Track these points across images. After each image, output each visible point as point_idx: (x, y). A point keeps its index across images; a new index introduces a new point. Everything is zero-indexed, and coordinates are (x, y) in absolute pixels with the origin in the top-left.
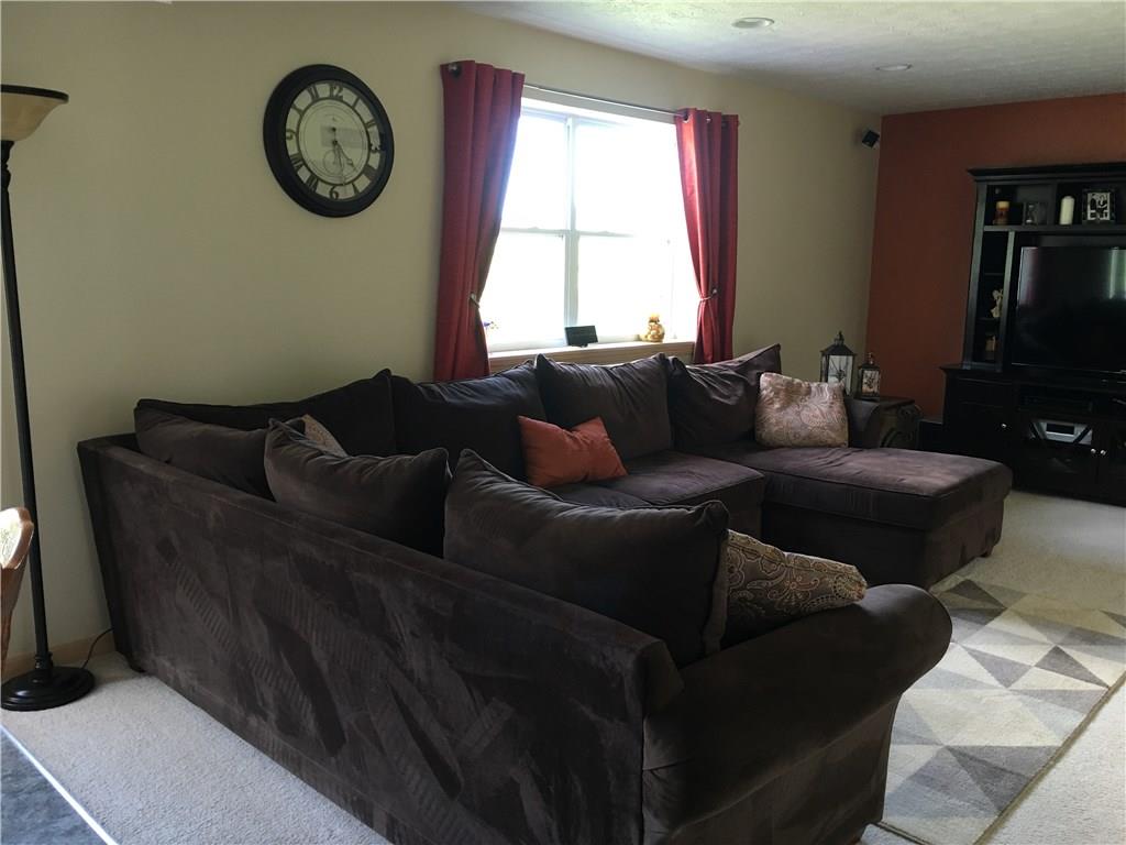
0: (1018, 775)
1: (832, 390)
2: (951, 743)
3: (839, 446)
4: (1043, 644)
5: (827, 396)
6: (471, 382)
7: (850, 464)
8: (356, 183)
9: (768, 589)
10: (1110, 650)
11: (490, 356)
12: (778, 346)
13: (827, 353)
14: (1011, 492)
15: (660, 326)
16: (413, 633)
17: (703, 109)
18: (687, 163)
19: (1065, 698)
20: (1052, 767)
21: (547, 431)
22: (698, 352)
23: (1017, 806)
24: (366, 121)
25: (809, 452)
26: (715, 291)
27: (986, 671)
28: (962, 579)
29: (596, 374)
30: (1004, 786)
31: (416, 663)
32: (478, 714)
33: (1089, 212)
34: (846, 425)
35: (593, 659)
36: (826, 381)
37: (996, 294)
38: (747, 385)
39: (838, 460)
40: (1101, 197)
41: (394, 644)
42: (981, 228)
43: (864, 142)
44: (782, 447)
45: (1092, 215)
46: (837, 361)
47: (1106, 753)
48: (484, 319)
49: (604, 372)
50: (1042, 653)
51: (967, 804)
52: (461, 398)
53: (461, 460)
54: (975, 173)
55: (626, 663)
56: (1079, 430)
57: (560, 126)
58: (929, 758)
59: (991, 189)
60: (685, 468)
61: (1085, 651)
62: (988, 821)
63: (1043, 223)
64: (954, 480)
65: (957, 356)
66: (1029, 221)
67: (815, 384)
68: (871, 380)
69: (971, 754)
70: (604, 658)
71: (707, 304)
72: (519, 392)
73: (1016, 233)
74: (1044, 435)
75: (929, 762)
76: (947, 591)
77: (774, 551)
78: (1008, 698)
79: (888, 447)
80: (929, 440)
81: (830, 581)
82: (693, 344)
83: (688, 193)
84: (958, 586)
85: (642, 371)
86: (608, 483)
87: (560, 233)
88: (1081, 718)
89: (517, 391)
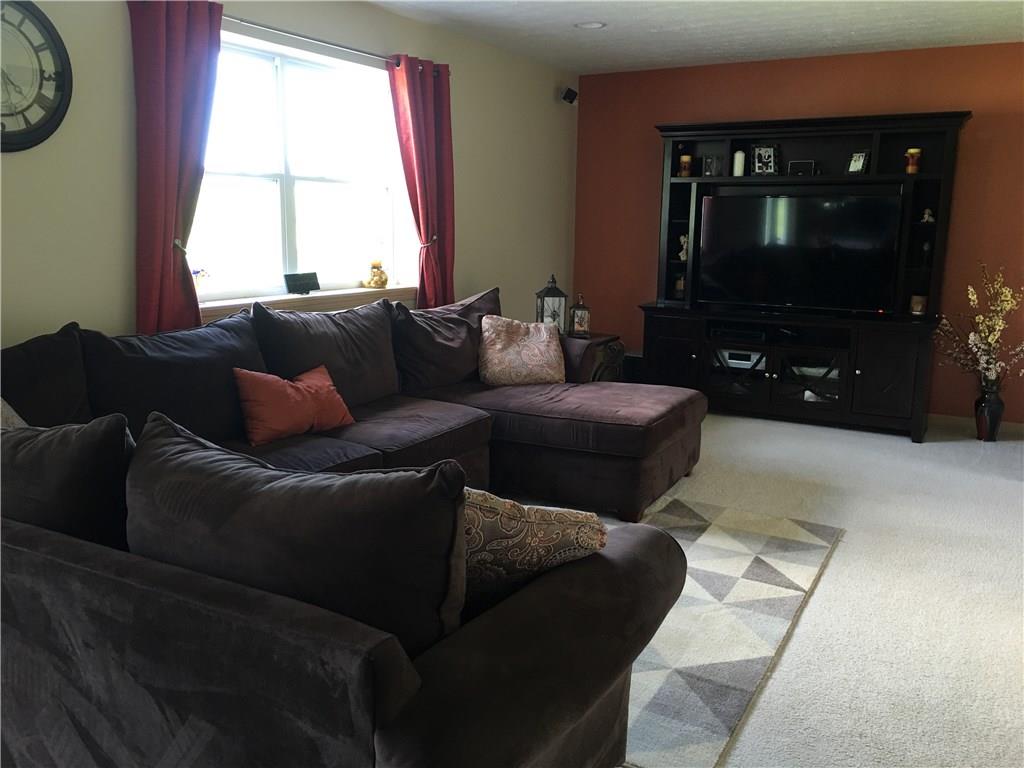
0: (742, 690)
1: (549, 330)
2: (679, 665)
3: (557, 382)
4: (747, 555)
5: (544, 335)
6: (178, 334)
7: (570, 399)
8: (26, 114)
9: (508, 549)
10: (802, 555)
11: (201, 306)
12: (497, 289)
13: (542, 295)
14: (708, 416)
15: (382, 272)
16: (87, 645)
17: (414, 56)
18: (401, 110)
19: (770, 606)
20: (769, 678)
21: (266, 382)
22: (421, 297)
23: (744, 724)
24: (36, 44)
25: (529, 389)
26: (435, 237)
27: (700, 587)
28: (670, 499)
29: (317, 320)
30: (731, 704)
31: (92, 678)
32: (174, 736)
33: (757, 165)
34: (563, 363)
35: (310, 666)
36: (542, 321)
37: (683, 239)
38: (470, 328)
39: (557, 395)
40: (767, 152)
41: (63, 657)
42: (668, 180)
43: (564, 98)
44: (505, 385)
45: (760, 168)
46: (551, 303)
47: (813, 657)
48: (192, 266)
49: (325, 317)
50: (746, 563)
51: (701, 729)
52: (167, 352)
53: (148, 426)
54: (662, 129)
55: (349, 667)
56: (755, 357)
57: (267, 65)
58: (661, 685)
59: (675, 144)
60: (412, 412)
61: (781, 558)
62: (722, 744)
63: (720, 175)
64: (661, 409)
65: (652, 296)
66: (708, 173)
67: (533, 325)
68: (582, 319)
69: (698, 674)
70: (323, 664)
71: (427, 250)
72: (234, 342)
73: (699, 185)
74: (727, 363)
75: (661, 689)
76: (659, 512)
77: (513, 506)
78: (723, 611)
79: (599, 380)
80: (634, 372)
81: (572, 533)
82: (416, 289)
83: (404, 139)
84: (667, 506)
85: (366, 317)
86: (336, 432)
87: (275, 177)
88: (788, 624)
89: (232, 341)
